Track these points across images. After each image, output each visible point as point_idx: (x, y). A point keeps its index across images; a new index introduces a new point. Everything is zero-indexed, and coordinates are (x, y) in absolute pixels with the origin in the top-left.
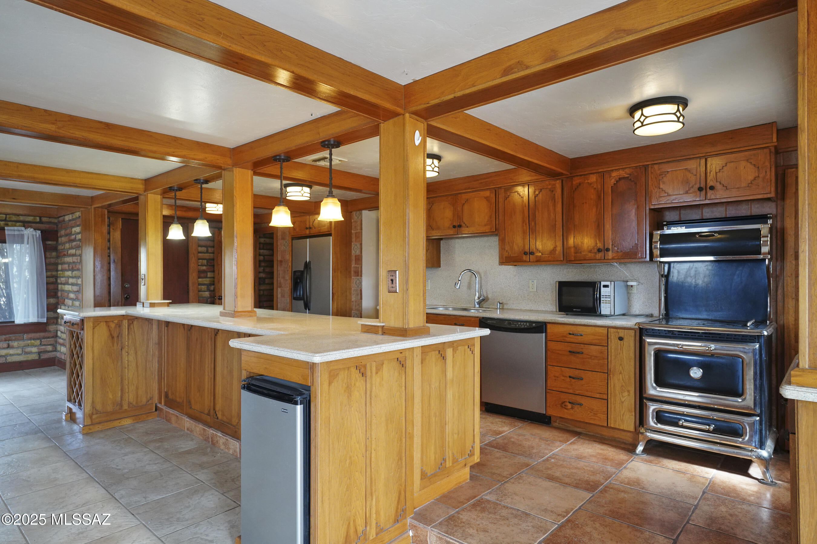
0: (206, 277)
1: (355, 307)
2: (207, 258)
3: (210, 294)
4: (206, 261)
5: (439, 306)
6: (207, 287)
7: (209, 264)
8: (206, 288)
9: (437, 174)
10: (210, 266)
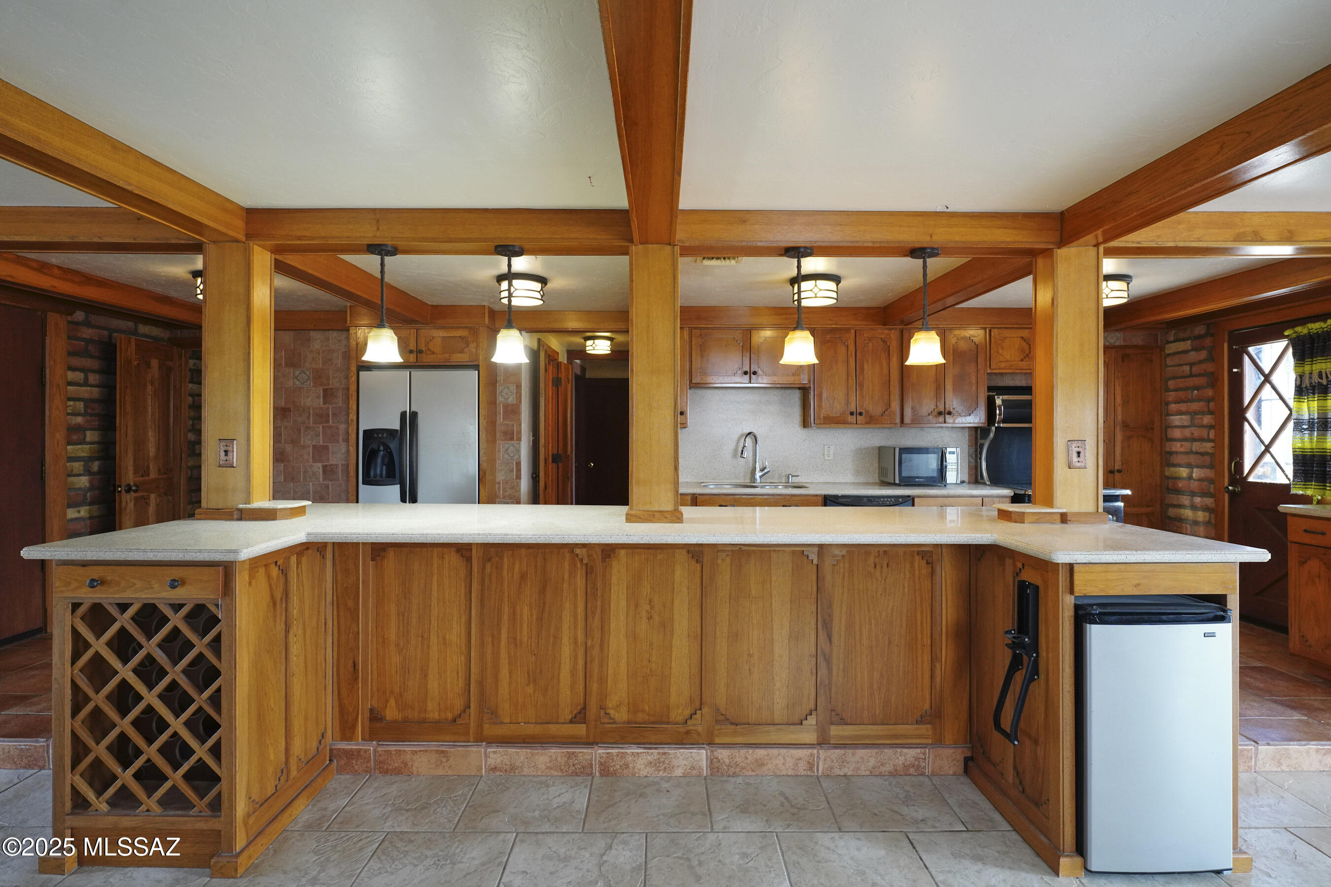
0: (82, 442)
1: (504, 490)
2: (86, 396)
3: (91, 482)
4: (82, 403)
5: (709, 482)
6: (84, 466)
7: (89, 411)
8: (82, 468)
9: (835, 301)
10: (91, 415)
